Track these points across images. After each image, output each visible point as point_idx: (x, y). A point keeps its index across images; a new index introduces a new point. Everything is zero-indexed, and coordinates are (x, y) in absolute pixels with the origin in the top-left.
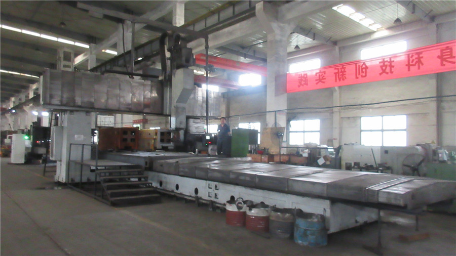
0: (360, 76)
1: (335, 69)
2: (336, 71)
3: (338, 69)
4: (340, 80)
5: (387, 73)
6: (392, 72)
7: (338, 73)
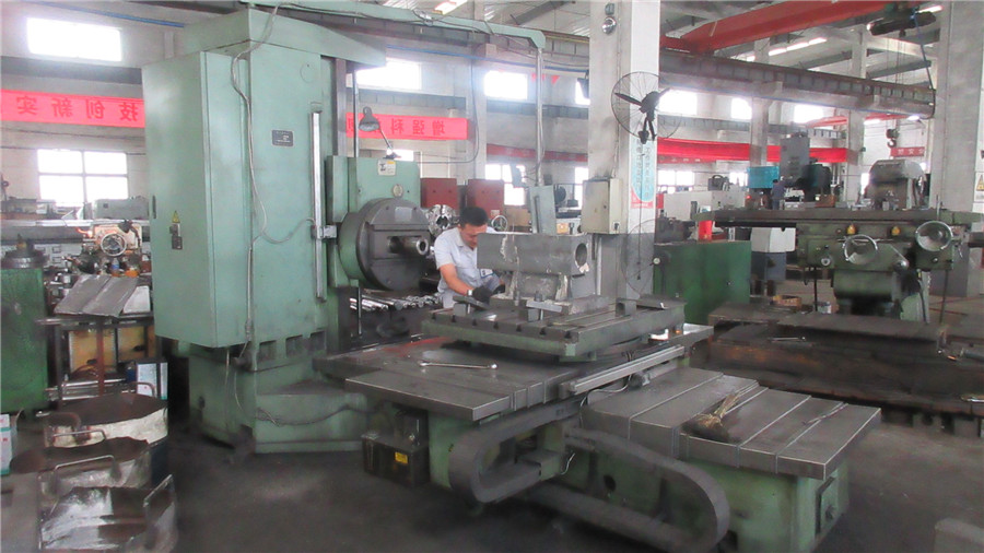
0: (93, 117)
1: (54, 99)
2: (55, 102)
3: (58, 101)
4: (62, 115)
5: (130, 120)
6: (135, 120)
7: (59, 105)
